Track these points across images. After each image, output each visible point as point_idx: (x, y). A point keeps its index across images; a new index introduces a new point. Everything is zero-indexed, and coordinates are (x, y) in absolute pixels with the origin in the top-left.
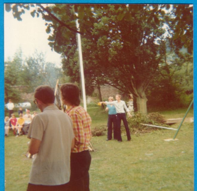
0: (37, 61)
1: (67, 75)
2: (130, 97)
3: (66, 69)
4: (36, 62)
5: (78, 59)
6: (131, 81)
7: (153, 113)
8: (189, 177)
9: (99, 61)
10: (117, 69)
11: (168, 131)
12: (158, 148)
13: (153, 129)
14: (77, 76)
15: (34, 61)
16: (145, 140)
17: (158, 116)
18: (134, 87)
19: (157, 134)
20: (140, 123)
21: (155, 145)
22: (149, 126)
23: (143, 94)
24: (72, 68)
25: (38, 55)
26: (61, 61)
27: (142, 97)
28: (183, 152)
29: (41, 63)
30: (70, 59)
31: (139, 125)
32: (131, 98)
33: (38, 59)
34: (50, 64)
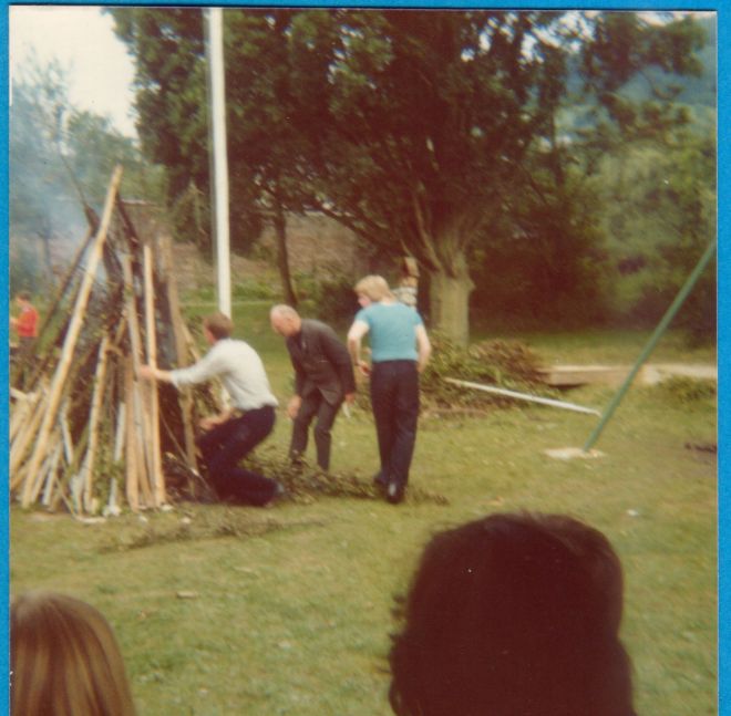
0: (34, 94)
1: (156, 162)
2: (405, 271)
3: (154, 137)
4: (31, 100)
5: (207, 95)
6: (417, 205)
7: (497, 341)
8: (687, 640)
9: (292, 109)
10: (364, 148)
11: (556, 415)
12: (525, 486)
13: (494, 405)
14: (196, 168)
15: (23, 93)
16: (469, 449)
17: (514, 353)
18: (425, 228)
19: (511, 425)
20: (445, 374)
21: (512, 474)
22: (478, 390)
23: (459, 263)
24: (177, 130)
25: (38, 70)
26: (134, 101)
27: (455, 272)
28: (632, 513)
29: (52, 103)
30: (169, 94)
31: (438, 384)
32: (411, 272)
33: (38, 86)
34: (86, 115)
